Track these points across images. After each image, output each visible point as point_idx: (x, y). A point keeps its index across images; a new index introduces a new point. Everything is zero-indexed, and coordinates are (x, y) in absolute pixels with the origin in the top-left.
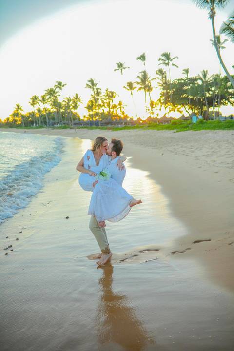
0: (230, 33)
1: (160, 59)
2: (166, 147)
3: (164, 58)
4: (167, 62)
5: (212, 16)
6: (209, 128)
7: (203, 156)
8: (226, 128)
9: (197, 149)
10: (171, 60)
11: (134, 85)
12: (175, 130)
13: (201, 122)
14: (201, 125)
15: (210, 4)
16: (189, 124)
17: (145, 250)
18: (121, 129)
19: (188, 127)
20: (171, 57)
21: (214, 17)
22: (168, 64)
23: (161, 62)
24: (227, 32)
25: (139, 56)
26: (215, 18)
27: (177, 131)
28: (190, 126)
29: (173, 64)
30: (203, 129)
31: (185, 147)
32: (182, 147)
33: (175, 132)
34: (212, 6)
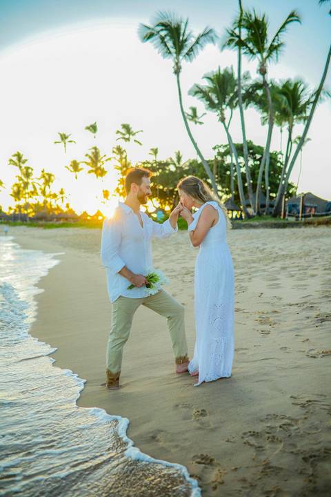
0: (203, 97)
1: (118, 132)
3: (123, 131)
4: (127, 136)
5: (177, 72)
10: (133, 135)
11: (80, 166)
15: (175, 55)
20: (133, 130)
21: (179, 72)
22: (128, 139)
23: (120, 135)
24: (201, 95)
25: (89, 125)
26: (181, 75)
29: (135, 141)
34: (177, 58)
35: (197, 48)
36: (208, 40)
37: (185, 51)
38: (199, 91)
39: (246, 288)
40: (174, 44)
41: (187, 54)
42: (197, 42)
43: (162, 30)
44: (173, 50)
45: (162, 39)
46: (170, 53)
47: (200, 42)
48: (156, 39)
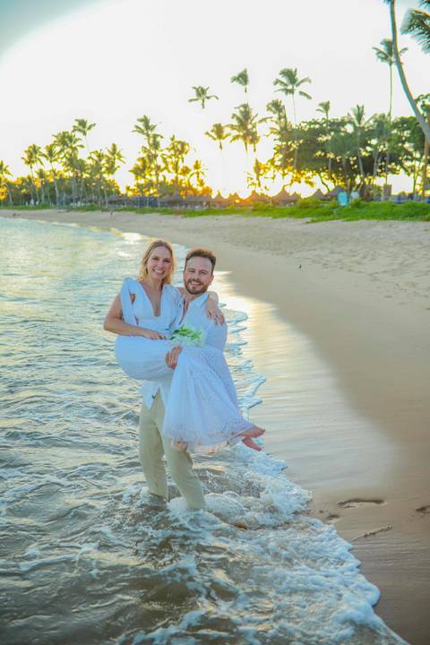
1: (277, 82)
2: (300, 251)
3: (284, 80)
4: (290, 87)
6: (373, 216)
7: (385, 272)
8: (407, 216)
9: (365, 258)
10: (298, 85)
12: (309, 219)
13: (357, 205)
14: (357, 210)
16: (334, 208)
17: (350, 501)
18: (201, 214)
19: (332, 213)
20: (299, 77)
22: (292, 91)
23: (279, 86)
24: (417, 30)
25: (237, 75)
27: (313, 221)
28: (334, 211)
29: (301, 93)
30: (363, 218)
31: (340, 253)
32: (332, 253)
33: (308, 223)
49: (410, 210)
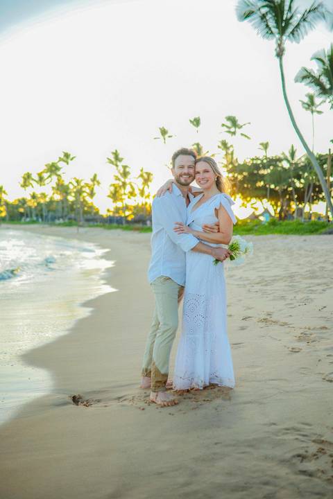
0: (311, 83)
1: (223, 125)
3: (229, 124)
4: (233, 130)
5: (280, 54)
6: (280, 232)
8: (307, 232)
10: (239, 128)
13: (273, 223)
14: (272, 227)
15: (278, 36)
19: (252, 229)
20: (240, 123)
21: (282, 55)
22: (234, 133)
26: (284, 58)
28: (256, 228)
29: (242, 134)
30: (271, 233)
34: (281, 39)
35: (304, 26)
36: (319, 17)
37: (290, 30)
38: (307, 76)
39: (312, 300)
40: (277, 22)
41: (292, 33)
42: (304, 19)
43: (263, 7)
44: (275, 30)
45: (263, 17)
46: (272, 33)
47: (308, 19)
48: (256, 18)
49: (311, 227)
